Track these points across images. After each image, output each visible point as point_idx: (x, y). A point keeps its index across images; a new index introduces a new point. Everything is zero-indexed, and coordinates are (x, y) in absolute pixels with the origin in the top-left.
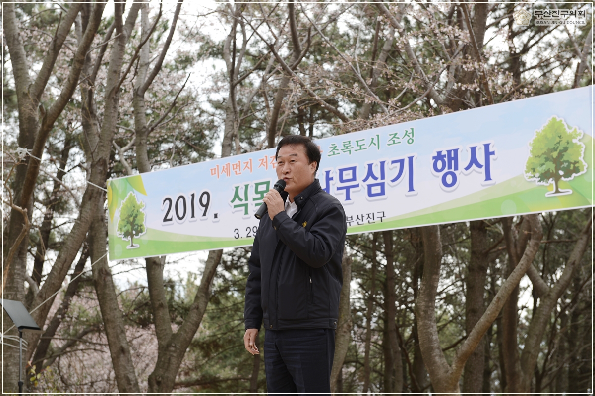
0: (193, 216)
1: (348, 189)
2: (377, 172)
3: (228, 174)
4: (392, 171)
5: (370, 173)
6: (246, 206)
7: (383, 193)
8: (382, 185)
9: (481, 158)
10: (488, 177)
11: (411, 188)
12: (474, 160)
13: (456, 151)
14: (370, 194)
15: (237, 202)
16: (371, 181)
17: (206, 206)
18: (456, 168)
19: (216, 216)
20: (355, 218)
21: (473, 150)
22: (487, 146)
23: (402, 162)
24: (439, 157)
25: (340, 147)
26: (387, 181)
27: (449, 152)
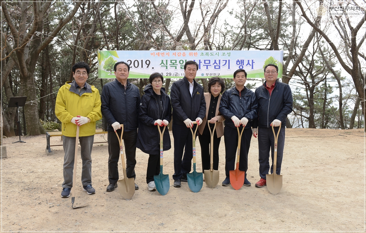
0: (142, 67)
1: (207, 66)
2: (218, 62)
3: (159, 55)
4: (222, 63)
5: (215, 62)
6: (167, 67)
7: (219, 68)
8: (219, 66)
9: (251, 63)
10: (252, 68)
11: (229, 68)
12: (248, 63)
13: (243, 60)
14: (215, 68)
15: (162, 65)
16: (215, 64)
17: (149, 65)
18: (243, 65)
19: (153, 68)
20: (209, 74)
21: (249, 61)
22: (253, 60)
23: (226, 61)
24: (238, 61)
25: (205, 54)
26: (221, 65)
27: (241, 60)
